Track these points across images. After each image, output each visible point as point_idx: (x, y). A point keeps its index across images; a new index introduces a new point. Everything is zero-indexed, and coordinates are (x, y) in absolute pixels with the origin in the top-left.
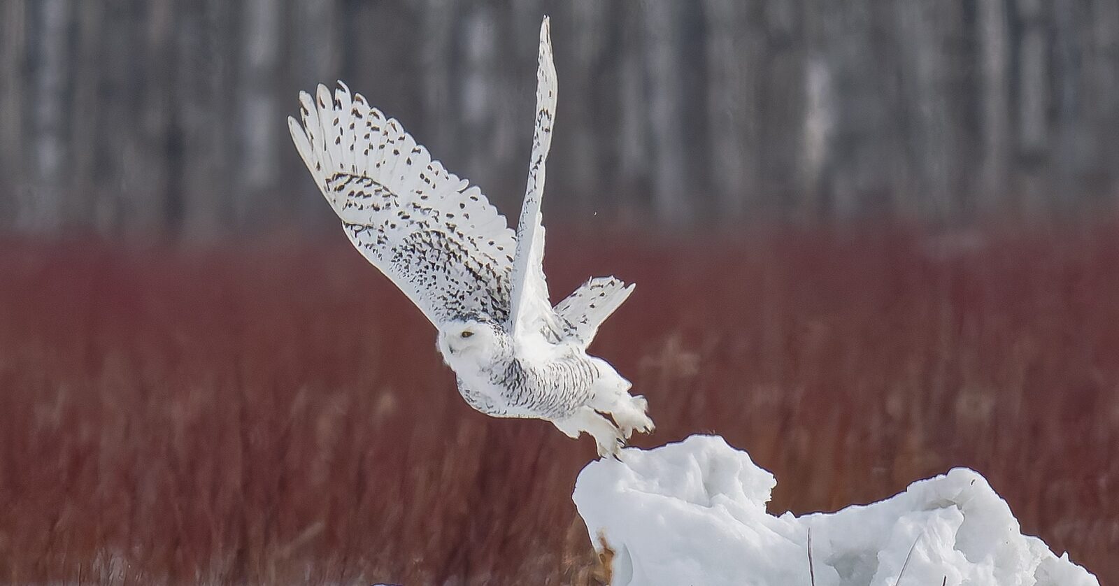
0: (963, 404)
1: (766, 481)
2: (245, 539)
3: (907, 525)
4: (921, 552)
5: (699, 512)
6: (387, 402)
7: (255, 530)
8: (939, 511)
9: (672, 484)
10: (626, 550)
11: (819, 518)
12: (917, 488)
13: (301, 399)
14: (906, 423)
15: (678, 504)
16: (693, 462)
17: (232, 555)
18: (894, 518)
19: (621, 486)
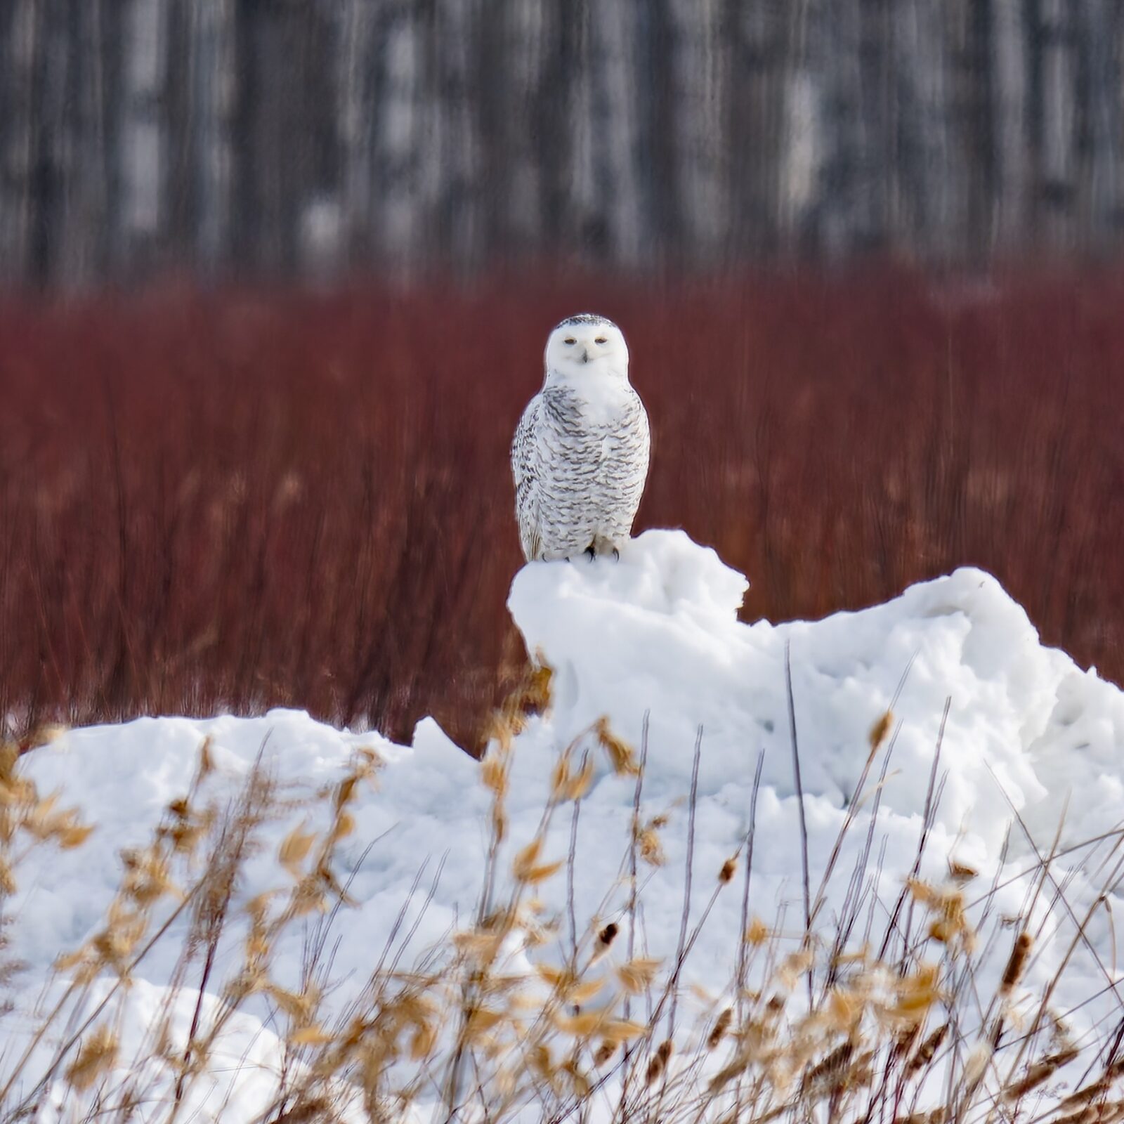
0: (973, 486)
1: (736, 584)
2: (123, 653)
3: (905, 636)
4: (921, 668)
5: (655, 620)
6: (291, 486)
7: (134, 644)
8: (941, 620)
9: (625, 589)
10: (570, 668)
11: (800, 628)
12: (916, 591)
13: (190, 483)
14: (904, 509)
15: (632, 612)
16: (649, 561)
17: (106, 671)
18: (888, 627)
19: (565, 590)
